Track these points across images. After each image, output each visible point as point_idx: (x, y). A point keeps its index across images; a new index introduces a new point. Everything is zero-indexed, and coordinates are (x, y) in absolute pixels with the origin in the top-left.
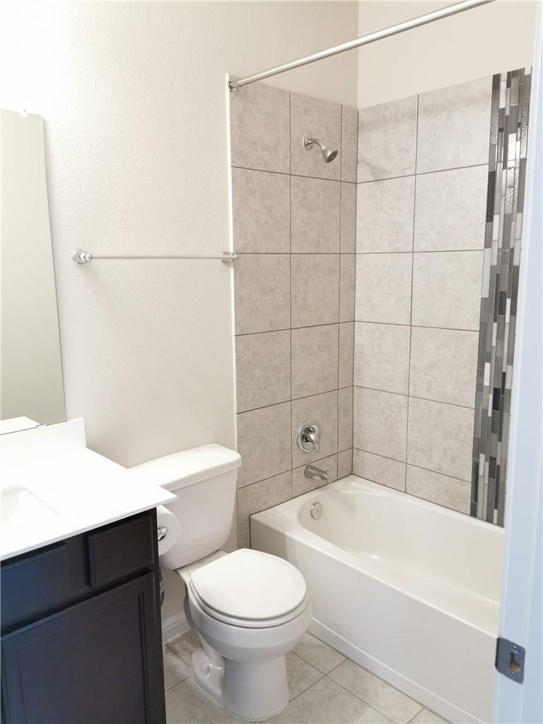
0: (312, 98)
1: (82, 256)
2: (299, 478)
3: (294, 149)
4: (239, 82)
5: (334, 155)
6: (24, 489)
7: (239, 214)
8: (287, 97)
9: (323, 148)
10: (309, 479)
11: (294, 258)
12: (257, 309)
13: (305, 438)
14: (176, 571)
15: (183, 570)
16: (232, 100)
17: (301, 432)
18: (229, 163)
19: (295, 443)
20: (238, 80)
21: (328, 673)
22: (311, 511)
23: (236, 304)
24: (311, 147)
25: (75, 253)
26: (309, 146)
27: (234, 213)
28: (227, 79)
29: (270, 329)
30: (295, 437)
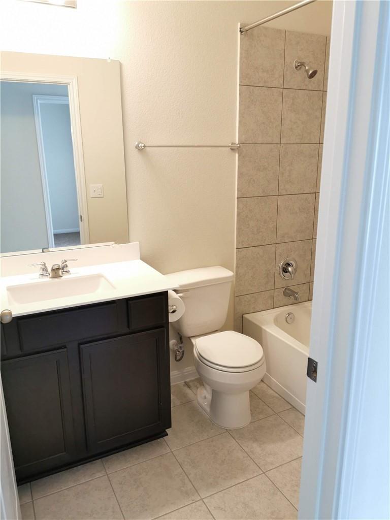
0: (303, 34)
1: (140, 145)
2: (279, 294)
3: (287, 70)
4: (246, 28)
5: (315, 73)
6: (103, 276)
7: (243, 117)
8: (283, 34)
9: (307, 68)
10: (287, 297)
11: (282, 147)
12: (254, 181)
13: (285, 270)
14: (189, 338)
15: (194, 338)
16: (241, 39)
17: (282, 265)
18: (238, 84)
19: (277, 272)
20: (246, 26)
21: (279, 413)
22: (286, 318)
23: (239, 177)
24: (301, 68)
25: (137, 143)
26: (299, 67)
27: (239, 117)
28: (239, 26)
29: (262, 195)
30: (277, 268)
